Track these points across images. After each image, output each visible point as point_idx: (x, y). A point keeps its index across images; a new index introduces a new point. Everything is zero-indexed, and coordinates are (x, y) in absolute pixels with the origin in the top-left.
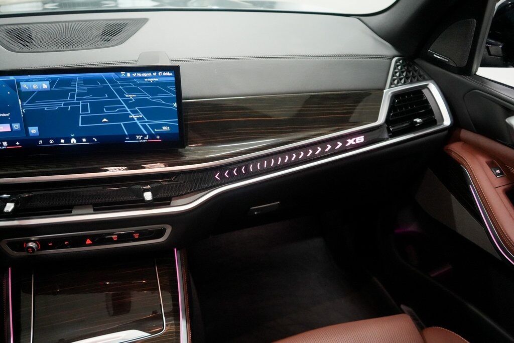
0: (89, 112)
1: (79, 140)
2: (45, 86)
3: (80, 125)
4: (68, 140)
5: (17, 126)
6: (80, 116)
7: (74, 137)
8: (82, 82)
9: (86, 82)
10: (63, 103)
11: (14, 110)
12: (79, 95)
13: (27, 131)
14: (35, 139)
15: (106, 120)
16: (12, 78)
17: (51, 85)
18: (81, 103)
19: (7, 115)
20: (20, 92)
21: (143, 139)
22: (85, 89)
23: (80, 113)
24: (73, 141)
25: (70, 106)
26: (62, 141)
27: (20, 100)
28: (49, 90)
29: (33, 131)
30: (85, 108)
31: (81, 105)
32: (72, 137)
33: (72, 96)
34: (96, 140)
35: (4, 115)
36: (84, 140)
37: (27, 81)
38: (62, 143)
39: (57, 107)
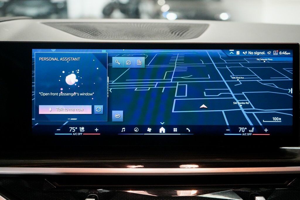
0: (186, 96)
1: (169, 129)
2: (140, 62)
3: (173, 111)
4: (156, 129)
5: (99, 108)
6: (175, 100)
7: (164, 126)
8: (183, 60)
9: (188, 59)
10: (157, 83)
11: (99, 88)
12: (177, 74)
13: (110, 115)
14: (118, 126)
15: (205, 107)
16: (104, 51)
17: (147, 62)
18: (178, 85)
19: (91, 94)
20: (110, 68)
21: (247, 131)
22: (184, 68)
23: (176, 96)
24: (162, 130)
25: (164, 88)
26: (149, 130)
27: (108, 78)
28: (144, 67)
29: (118, 115)
30: (181, 91)
31: (177, 87)
32: (161, 126)
33: (169, 76)
34: (189, 131)
35: (87, 94)
36: (175, 130)
37: (120, 55)
38: (148, 132)
39: (149, 88)
